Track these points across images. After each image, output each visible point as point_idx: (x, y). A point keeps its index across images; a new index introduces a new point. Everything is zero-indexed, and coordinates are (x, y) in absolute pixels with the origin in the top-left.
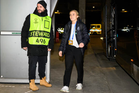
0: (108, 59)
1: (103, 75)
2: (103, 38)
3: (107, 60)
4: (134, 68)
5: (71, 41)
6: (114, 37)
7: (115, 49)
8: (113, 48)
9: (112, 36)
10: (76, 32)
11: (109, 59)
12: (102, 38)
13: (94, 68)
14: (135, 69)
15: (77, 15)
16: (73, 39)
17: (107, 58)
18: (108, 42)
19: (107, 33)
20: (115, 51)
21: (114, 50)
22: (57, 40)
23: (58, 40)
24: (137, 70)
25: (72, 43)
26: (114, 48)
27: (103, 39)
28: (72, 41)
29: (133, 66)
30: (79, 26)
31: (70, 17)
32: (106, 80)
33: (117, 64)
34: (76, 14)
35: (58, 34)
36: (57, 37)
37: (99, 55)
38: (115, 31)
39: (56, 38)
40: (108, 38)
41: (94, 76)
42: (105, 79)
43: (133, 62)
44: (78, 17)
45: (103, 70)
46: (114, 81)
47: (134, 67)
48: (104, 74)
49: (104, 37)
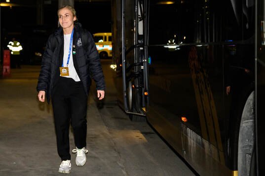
0: (128, 117)
1: (116, 155)
2: (116, 66)
3: (126, 119)
4: (189, 138)
5: (65, 68)
6: (142, 64)
7: (145, 93)
8: (140, 88)
9: (138, 61)
10: (73, 50)
11: (130, 117)
12: (113, 67)
13: (95, 138)
14: (192, 141)
15: (74, 16)
16: (68, 63)
17: (126, 113)
18: (127, 75)
19: (126, 53)
20: (143, 98)
21: (143, 96)
22: (4, 70)
23: (8, 71)
24: (195, 143)
25: (68, 72)
26: (143, 89)
27: (117, 68)
28: (67, 68)
29: (186, 134)
30: (80, 37)
31: (60, 21)
32: (122, 168)
33: (150, 127)
34: (72, 14)
35: (9, 57)
36: (6, 65)
37: (107, 108)
38: (143, 50)
39: (4, 67)
40: (128, 65)
41: (95, 157)
42: (120, 165)
43: (187, 124)
44: (75, 19)
45: (115, 144)
46: (142, 170)
47: (189, 135)
48: (119, 153)
49: (118, 62)
